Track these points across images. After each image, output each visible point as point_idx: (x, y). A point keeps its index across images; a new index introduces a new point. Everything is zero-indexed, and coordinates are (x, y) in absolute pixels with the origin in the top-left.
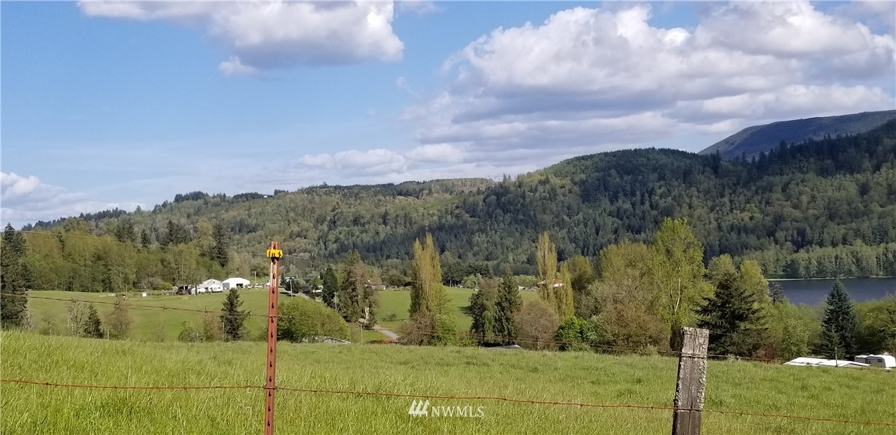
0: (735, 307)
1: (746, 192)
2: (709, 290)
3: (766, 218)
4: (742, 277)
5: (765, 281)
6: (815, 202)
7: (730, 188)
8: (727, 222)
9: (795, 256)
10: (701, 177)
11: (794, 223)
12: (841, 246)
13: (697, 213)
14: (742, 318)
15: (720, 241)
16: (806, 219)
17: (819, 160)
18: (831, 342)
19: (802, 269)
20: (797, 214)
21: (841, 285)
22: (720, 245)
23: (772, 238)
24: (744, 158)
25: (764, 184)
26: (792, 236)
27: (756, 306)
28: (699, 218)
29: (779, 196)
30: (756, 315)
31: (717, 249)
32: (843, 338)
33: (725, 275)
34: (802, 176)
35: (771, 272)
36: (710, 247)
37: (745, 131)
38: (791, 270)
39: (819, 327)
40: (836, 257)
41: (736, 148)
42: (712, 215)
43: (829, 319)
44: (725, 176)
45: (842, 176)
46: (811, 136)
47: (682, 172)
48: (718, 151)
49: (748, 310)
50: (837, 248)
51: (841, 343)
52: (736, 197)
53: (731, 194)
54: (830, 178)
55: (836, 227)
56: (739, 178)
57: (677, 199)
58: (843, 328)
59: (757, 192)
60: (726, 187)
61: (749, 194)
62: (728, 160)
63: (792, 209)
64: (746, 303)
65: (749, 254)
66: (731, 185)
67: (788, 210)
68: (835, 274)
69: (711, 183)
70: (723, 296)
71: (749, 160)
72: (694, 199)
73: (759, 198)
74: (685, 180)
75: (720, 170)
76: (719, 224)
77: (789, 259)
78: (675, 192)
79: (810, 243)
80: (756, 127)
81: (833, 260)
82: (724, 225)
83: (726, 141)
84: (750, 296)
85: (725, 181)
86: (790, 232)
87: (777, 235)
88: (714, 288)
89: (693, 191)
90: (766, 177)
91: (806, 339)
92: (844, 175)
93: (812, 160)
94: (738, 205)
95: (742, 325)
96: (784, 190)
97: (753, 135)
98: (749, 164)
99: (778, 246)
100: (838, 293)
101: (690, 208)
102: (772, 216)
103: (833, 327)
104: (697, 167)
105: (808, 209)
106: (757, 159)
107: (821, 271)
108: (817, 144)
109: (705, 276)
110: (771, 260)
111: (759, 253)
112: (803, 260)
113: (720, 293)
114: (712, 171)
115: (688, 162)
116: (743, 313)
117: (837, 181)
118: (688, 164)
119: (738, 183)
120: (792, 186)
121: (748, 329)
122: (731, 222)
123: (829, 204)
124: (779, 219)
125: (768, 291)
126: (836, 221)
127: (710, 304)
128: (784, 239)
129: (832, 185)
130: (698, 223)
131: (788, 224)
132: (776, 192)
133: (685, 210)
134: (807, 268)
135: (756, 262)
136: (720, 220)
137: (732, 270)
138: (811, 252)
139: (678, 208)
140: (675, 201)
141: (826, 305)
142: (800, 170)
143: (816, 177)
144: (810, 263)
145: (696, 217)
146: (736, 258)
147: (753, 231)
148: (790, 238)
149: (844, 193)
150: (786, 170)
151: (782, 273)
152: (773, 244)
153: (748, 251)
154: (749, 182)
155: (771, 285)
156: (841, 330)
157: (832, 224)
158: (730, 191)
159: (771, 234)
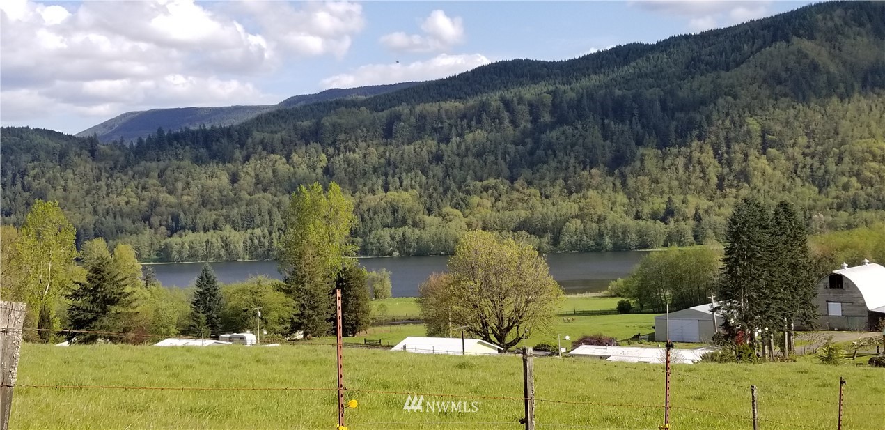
0: (107, 291)
1: (123, 177)
2: (81, 274)
3: (142, 202)
4: (115, 261)
5: (139, 265)
6: (189, 189)
7: (106, 171)
8: (103, 206)
9: (168, 240)
10: (76, 159)
11: (168, 208)
12: (212, 231)
13: (72, 196)
14: (113, 302)
15: (95, 224)
16: (180, 205)
17: (194, 148)
18: (199, 323)
19: (174, 253)
20: (172, 199)
21: (210, 268)
22: (94, 230)
23: (147, 222)
24: (121, 142)
25: (142, 169)
26: (167, 222)
27: (128, 290)
28: (74, 201)
29: (155, 181)
30: (128, 298)
31: (92, 233)
32: (210, 318)
33: (98, 258)
34: (178, 163)
35: (145, 256)
36: (84, 230)
37: (124, 116)
38: (164, 254)
39: (189, 309)
40: (207, 242)
41: (113, 132)
42: (88, 199)
43: (198, 301)
44: (102, 160)
45: (215, 164)
46: (187, 124)
47: (58, 153)
48: (95, 134)
49: (120, 294)
50: (208, 232)
51: (207, 323)
52: (113, 182)
53: (108, 178)
54: (204, 166)
55: (208, 213)
56: (116, 162)
57: (52, 182)
58: (210, 309)
59: (133, 178)
60: (103, 171)
61: (126, 179)
62: (105, 143)
63: (167, 195)
64: (118, 287)
65: (124, 238)
66: (108, 169)
67: (164, 196)
68: (205, 257)
69: (88, 166)
70: (95, 280)
71: (128, 145)
72: (69, 182)
73: (136, 183)
74: (60, 161)
75: (97, 153)
76: (94, 208)
77: (163, 243)
78: (50, 174)
79: (183, 228)
80: (136, 113)
81: (204, 244)
82: (100, 209)
83: (104, 125)
84: (122, 280)
85: (102, 165)
86: (165, 217)
87: (152, 219)
88: (86, 272)
89: (69, 174)
90: (143, 163)
91: (175, 320)
92: (217, 164)
93: (187, 147)
94: (114, 189)
95: (113, 309)
96: (160, 176)
97: (132, 120)
98: (127, 149)
99: (153, 231)
100: (206, 276)
101: (65, 190)
102: (148, 201)
103: (201, 308)
104: (74, 149)
105: (182, 195)
106: (135, 144)
107: (192, 255)
108: (193, 133)
109: (78, 260)
110: (146, 244)
111: (134, 237)
112: (176, 244)
113: (92, 277)
114: (89, 155)
115: (64, 143)
116: (115, 298)
117: (210, 169)
118: (64, 146)
119: (115, 167)
120: (168, 172)
121: (119, 313)
122: (107, 206)
123: (202, 191)
124: (154, 204)
125: (141, 274)
126: (208, 207)
127: (81, 288)
128: (158, 223)
129: (205, 173)
130: (73, 206)
131: (163, 209)
132: (152, 177)
133: (60, 192)
134: (179, 252)
135: (130, 246)
136: (95, 204)
137: (106, 254)
138: (184, 237)
139: (53, 190)
140: (50, 183)
141: (195, 288)
142: (176, 157)
143: (191, 164)
144: (183, 247)
145: (71, 200)
146: (111, 242)
147: (128, 216)
148: (164, 223)
149: (216, 181)
150: (163, 157)
151: (156, 257)
152: (148, 229)
153: (123, 235)
154: (126, 167)
155: (144, 269)
156: (208, 311)
157: (204, 211)
158: (107, 175)
159: (146, 219)
